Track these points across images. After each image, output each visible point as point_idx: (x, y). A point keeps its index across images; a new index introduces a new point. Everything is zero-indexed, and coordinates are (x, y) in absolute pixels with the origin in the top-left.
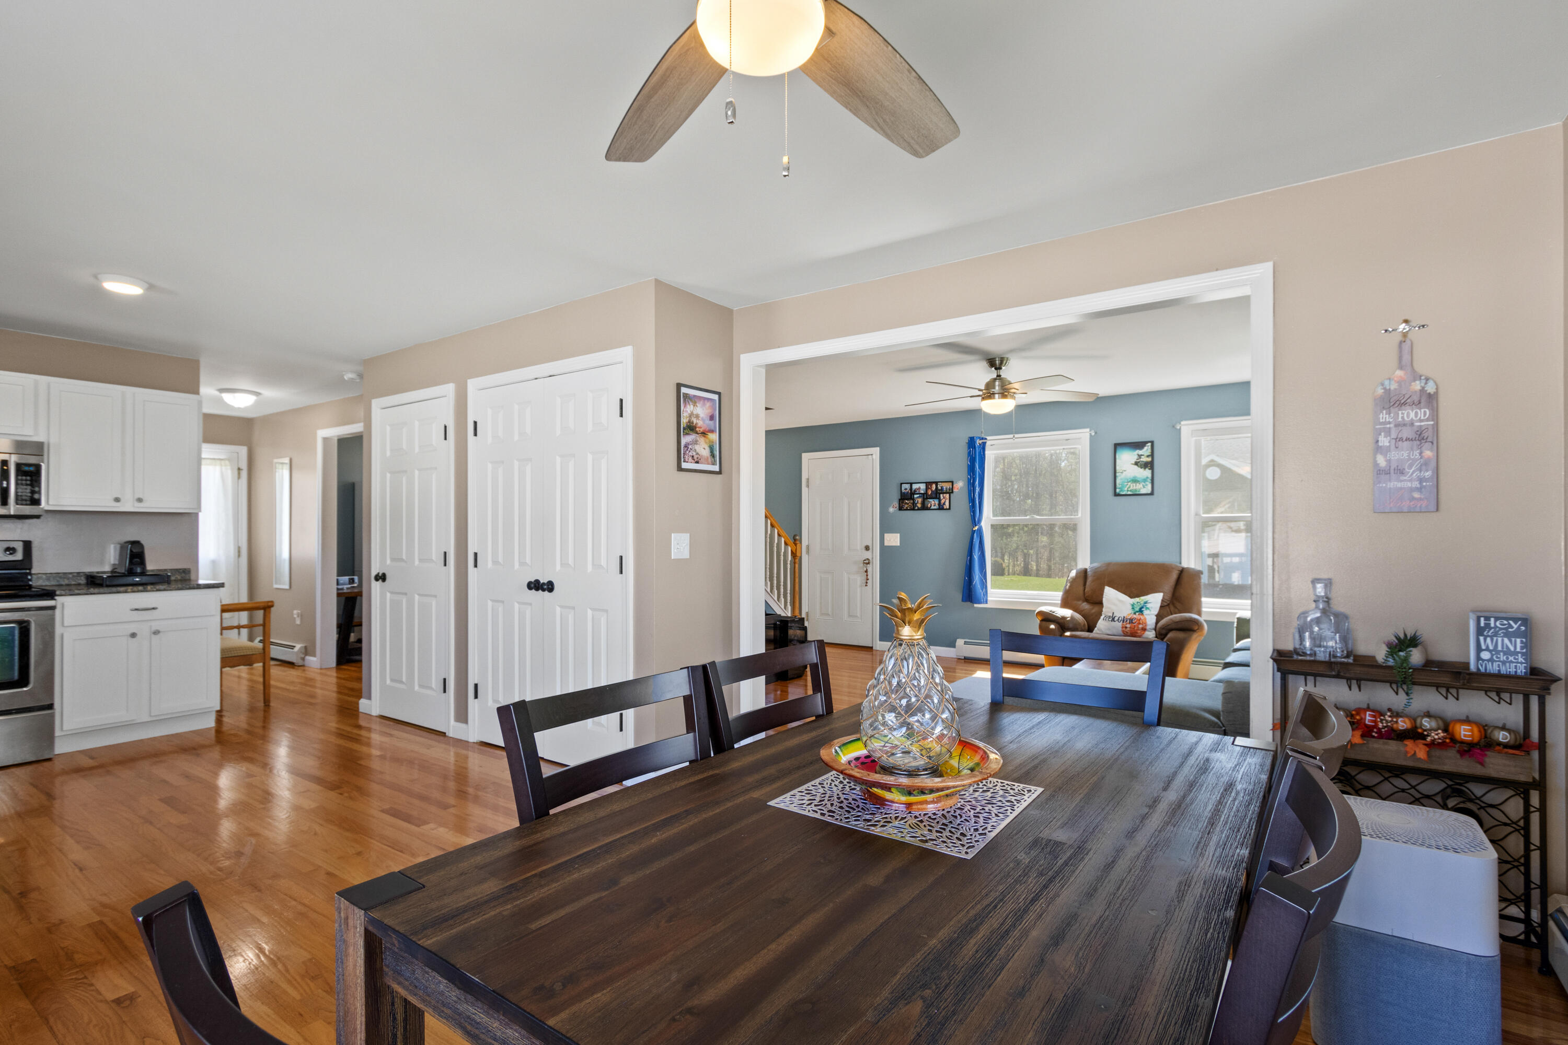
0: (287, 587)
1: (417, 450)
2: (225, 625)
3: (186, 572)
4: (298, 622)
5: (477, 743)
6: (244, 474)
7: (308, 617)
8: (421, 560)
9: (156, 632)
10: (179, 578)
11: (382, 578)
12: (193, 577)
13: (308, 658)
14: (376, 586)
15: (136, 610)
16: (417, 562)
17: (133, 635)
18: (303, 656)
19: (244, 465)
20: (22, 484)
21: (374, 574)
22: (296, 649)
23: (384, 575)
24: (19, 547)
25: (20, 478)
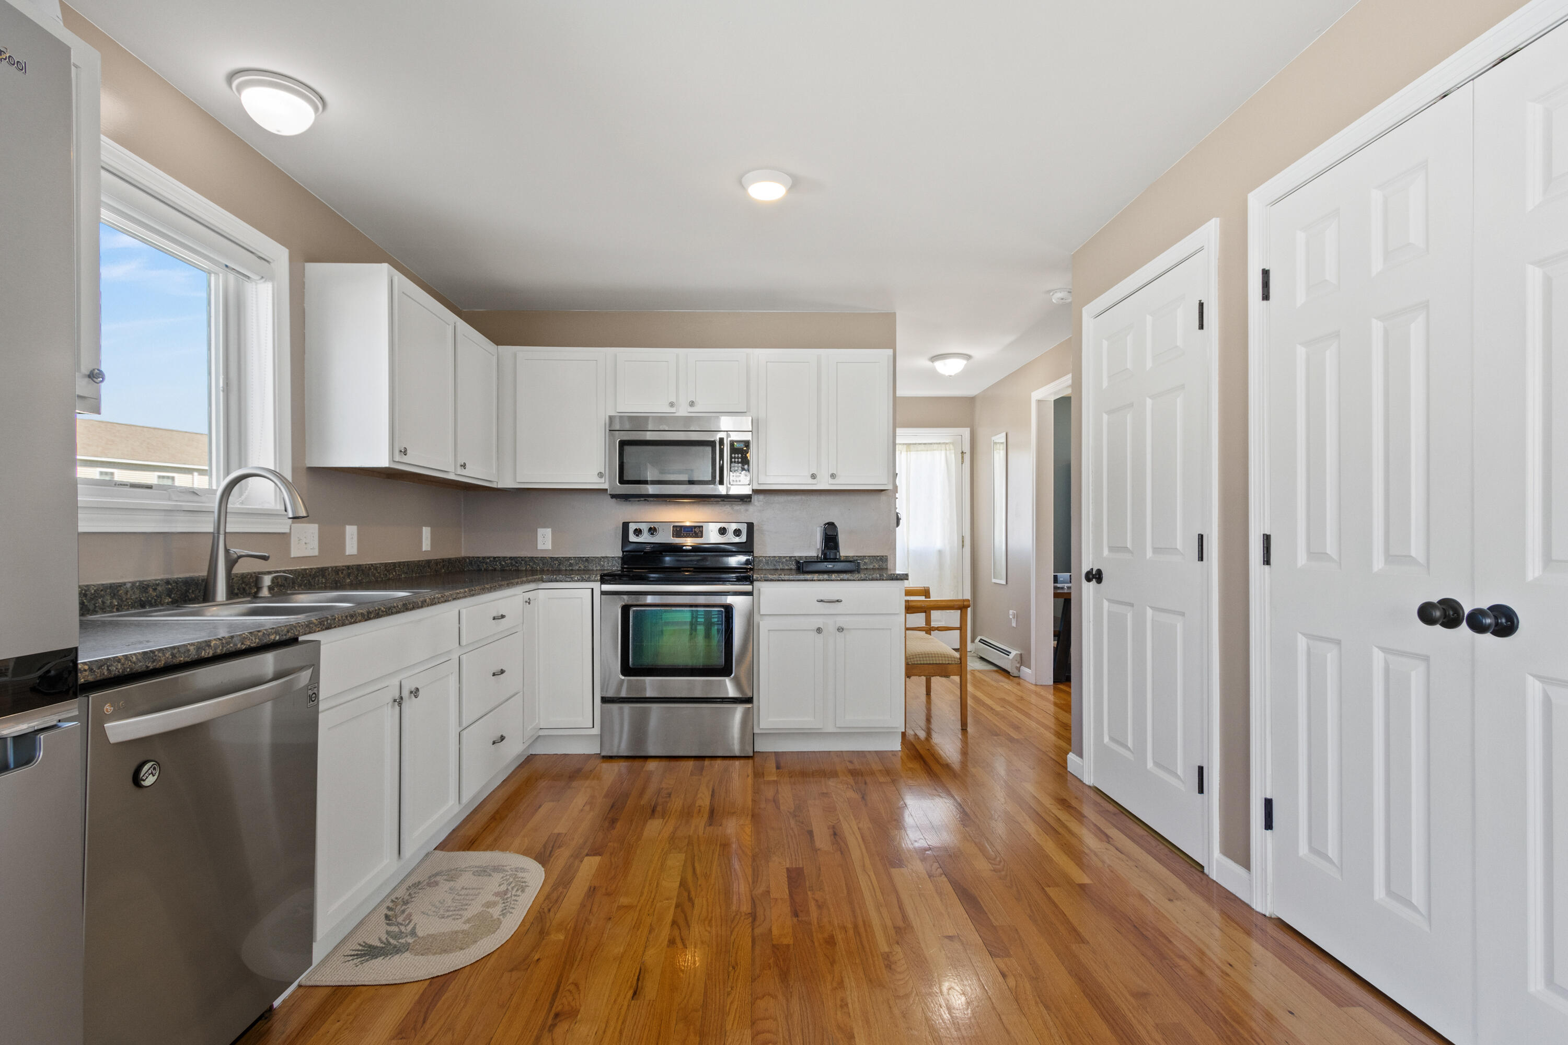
0: (1004, 582)
1: (1149, 364)
2: (907, 626)
3: (883, 559)
4: (1014, 625)
5: (1270, 918)
6: (967, 457)
7: (1024, 617)
8: (1156, 550)
9: (840, 629)
10: (877, 566)
11: (1096, 576)
12: (890, 566)
13: (1023, 668)
14: (1088, 588)
15: (822, 601)
16: (1149, 554)
17: (819, 630)
18: (1018, 665)
19: (967, 449)
20: (735, 462)
21: (1085, 569)
22: (1011, 656)
23: (1099, 572)
24: (744, 528)
25: (733, 455)
